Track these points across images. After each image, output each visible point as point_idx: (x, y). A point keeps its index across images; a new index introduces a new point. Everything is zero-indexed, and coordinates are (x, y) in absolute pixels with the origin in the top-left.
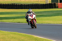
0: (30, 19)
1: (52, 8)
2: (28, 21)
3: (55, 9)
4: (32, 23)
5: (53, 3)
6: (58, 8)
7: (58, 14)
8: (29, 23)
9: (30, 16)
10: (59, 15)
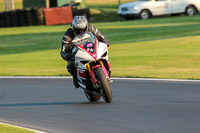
0: (84, 62)
1: (27, 24)
2: (72, 69)
3: (36, 27)
4: (94, 79)
5: (28, 9)
6: (44, 24)
7: (46, 43)
8: (79, 78)
9: (85, 48)
10: (48, 48)
